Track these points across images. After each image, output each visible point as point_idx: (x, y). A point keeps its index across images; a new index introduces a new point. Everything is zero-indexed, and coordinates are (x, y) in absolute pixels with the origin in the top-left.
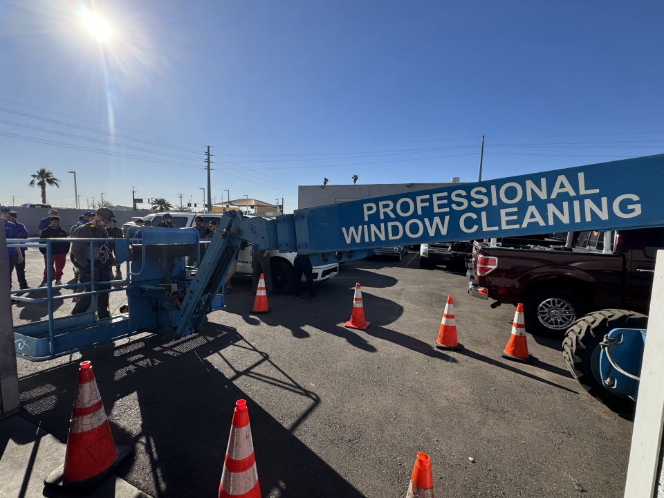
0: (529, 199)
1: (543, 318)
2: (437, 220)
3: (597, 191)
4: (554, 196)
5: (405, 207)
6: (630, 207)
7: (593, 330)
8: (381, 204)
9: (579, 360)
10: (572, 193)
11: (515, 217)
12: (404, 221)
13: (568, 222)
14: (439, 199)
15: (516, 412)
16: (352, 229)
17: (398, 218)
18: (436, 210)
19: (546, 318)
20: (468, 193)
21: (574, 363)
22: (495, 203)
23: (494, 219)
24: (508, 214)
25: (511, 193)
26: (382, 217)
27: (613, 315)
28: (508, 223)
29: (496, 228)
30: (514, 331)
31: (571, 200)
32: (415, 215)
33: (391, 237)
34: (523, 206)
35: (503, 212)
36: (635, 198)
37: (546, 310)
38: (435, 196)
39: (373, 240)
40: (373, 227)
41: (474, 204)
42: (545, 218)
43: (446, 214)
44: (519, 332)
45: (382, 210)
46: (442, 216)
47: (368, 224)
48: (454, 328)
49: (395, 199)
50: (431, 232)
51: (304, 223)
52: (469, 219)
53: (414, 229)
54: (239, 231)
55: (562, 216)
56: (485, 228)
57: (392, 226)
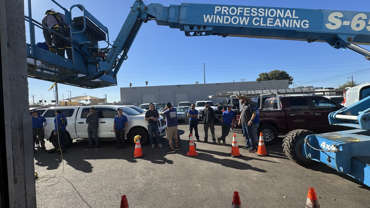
0: (278, 16)
2: (244, 18)
3: (298, 17)
5: (233, 11)
6: (306, 24)
8: (223, 8)
10: (291, 17)
11: (272, 22)
12: (231, 16)
13: (288, 26)
14: (247, 10)
16: (208, 16)
17: (229, 15)
18: (245, 14)
20: (258, 10)
22: (266, 15)
23: (265, 22)
24: (270, 20)
25: (272, 13)
26: (223, 13)
28: (270, 24)
29: (265, 25)
31: (290, 19)
32: (236, 15)
33: (225, 22)
34: (275, 18)
35: (269, 19)
36: (308, 22)
38: (245, 9)
39: (217, 22)
40: (218, 17)
41: (259, 14)
42: (281, 24)
45: (223, 11)
46: (247, 17)
47: (216, 15)
49: (229, 7)
50: (242, 23)
51: (185, 9)
52: (256, 20)
53: (235, 20)
54: (146, 9)
55: (287, 24)
56: (261, 24)
57: (226, 18)
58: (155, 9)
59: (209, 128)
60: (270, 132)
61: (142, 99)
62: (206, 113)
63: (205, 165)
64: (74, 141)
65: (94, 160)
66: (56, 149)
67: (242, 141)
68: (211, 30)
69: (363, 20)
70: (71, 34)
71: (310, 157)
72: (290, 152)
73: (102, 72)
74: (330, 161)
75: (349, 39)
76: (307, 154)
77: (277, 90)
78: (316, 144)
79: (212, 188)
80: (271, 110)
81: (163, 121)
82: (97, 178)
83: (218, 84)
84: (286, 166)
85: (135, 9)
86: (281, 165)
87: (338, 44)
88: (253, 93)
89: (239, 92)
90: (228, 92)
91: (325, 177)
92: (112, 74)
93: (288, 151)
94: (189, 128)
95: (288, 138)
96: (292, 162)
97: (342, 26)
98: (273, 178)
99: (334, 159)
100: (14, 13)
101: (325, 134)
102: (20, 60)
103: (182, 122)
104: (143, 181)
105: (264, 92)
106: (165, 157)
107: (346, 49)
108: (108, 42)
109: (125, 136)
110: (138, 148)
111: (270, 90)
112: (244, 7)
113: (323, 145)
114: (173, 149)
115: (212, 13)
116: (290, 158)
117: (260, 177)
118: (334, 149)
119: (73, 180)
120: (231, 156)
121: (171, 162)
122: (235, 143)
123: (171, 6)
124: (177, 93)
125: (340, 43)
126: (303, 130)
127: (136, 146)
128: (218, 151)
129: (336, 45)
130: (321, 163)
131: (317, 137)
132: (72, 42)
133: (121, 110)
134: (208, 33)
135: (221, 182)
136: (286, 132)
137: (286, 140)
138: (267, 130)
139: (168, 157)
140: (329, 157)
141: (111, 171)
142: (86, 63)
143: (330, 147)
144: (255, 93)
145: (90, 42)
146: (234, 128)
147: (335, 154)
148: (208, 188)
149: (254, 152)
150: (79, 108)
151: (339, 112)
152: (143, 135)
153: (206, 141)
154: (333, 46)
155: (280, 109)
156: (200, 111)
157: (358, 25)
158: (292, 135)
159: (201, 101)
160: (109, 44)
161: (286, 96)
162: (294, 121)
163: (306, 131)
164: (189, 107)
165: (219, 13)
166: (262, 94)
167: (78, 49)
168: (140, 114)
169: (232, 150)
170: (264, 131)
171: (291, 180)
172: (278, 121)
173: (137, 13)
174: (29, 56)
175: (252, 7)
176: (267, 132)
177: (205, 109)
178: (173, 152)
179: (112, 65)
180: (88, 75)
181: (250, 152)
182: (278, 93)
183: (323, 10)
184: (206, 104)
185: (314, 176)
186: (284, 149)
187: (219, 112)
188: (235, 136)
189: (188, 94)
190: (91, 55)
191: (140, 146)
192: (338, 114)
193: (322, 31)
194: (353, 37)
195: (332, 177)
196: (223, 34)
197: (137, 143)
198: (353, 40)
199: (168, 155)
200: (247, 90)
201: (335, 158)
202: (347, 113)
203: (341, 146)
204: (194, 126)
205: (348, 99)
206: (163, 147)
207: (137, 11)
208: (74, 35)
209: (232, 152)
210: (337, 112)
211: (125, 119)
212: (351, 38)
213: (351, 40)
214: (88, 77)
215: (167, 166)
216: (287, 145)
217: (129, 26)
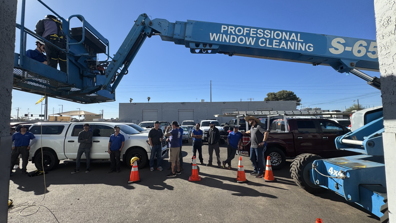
0: (283, 39)
2: (251, 39)
3: (302, 41)
4: (290, 39)
5: (239, 31)
6: (310, 48)
8: (230, 27)
10: (296, 40)
11: (278, 44)
12: (238, 36)
13: (293, 49)
14: (253, 31)
16: (215, 34)
17: (236, 35)
18: (251, 35)
20: (264, 31)
22: (272, 37)
23: (271, 43)
24: (276, 42)
25: (278, 35)
26: (229, 32)
28: (276, 45)
29: (271, 46)
31: (295, 42)
32: (243, 35)
33: (231, 42)
34: (281, 40)
35: (274, 41)
36: (312, 45)
38: (252, 29)
39: (223, 41)
40: (224, 36)
41: (265, 36)
42: (287, 47)
43: (255, 37)
45: (229, 30)
46: (253, 38)
47: (223, 34)
49: (236, 26)
50: (248, 43)
51: (191, 26)
52: (262, 41)
53: (241, 40)
54: (151, 23)
55: (292, 47)
56: (267, 46)
57: (233, 37)
58: (160, 24)
59: (214, 150)
60: (278, 156)
61: (142, 116)
62: (211, 133)
63: (207, 191)
64: (61, 162)
65: (83, 185)
66: (39, 171)
67: (249, 165)
68: (217, 49)
69: (364, 46)
70: (67, 45)
71: (318, 183)
72: (298, 178)
73: (99, 87)
74: (338, 188)
75: (351, 64)
76: (315, 181)
77: (284, 111)
78: (323, 169)
79: (215, 218)
80: (279, 132)
81: (164, 142)
82: (85, 207)
83: (225, 102)
84: (295, 194)
85: (139, 23)
86: (289, 192)
87: (342, 68)
88: (261, 114)
89: (246, 112)
90: (234, 112)
91: (334, 205)
92: (110, 89)
93: (296, 177)
94: (192, 150)
95: (296, 163)
96: (300, 188)
97: (345, 51)
98: (280, 206)
99: (341, 186)
100: (4, 20)
101: (332, 159)
102: (5, 72)
103: (186, 143)
104: (138, 210)
105: (271, 114)
106: (164, 182)
107: (349, 73)
108: (108, 55)
109: (121, 157)
110: (135, 172)
111: (277, 112)
112: (251, 28)
113: (331, 170)
114: (174, 173)
115: (218, 31)
116: (298, 184)
117: (267, 205)
118: (342, 175)
119: (56, 209)
120: (237, 182)
121: (171, 188)
122: (241, 167)
123: (177, 23)
124: (181, 110)
125: (344, 68)
126: (310, 154)
127: (133, 169)
128: (223, 176)
129: (340, 69)
130: (329, 190)
131: (325, 163)
132: (68, 53)
133: (119, 128)
134: (214, 51)
135: (225, 210)
136: (294, 156)
137: (293, 164)
138: (275, 154)
139: (168, 182)
140: (337, 184)
141: (102, 198)
142: (82, 76)
143: (337, 173)
144: (262, 113)
145: (87, 54)
146: (241, 150)
147: (343, 181)
148: (210, 218)
149: (261, 177)
150: (71, 124)
151: (345, 136)
152: (142, 157)
153: (210, 164)
154: (337, 70)
155: (288, 132)
156: (205, 131)
157: (359, 52)
158: (300, 159)
159: (207, 120)
160: (109, 57)
161: (294, 117)
162: (302, 144)
163: (313, 155)
164: (193, 127)
165: (226, 33)
166: (269, 115)
167: (74, 61)
168: (139, 133)
169: (238, 174)
170: (271, 155)
171: (299, 208)
172: (285, 143)
173: (141, 27)
174: (17, 67)
175: (258, 29)
176: (274, 156)
177: (210, 129)
178: (174, 176)
179: (111, 79)
180: (82, 90)
181: (257, 177)
182: (285, 114)
183: (327, 35)
184: (211, 124)
185: (322, 204)
186: (292, 175)
187: (225, 132)
188: (241, 160)
189: (193, 112)
190: (89, 68)
191: (137, 169)
192: (344, 138)
193: (326, 55)
194: (355, 63)
195: (341, 206)
196: (229, 53)
197: (134, 165)
198: (355, 64)
199: (168, 179)
200: (254, 110)
201: (343, 185)
202: (353, 138)
203: (348, 172)
204: (197, 147)
205: (353, 123)
206: (163, 170)
207: (142, 25)
208: (71, 47)
209: (238, 177)
210: (344, 136)
211: (122, 138)
212: (354, 64)
213: (354, 65)
214: (82, 91)
215: (166, 192)
216: (295, 170)
217: (131, 40)
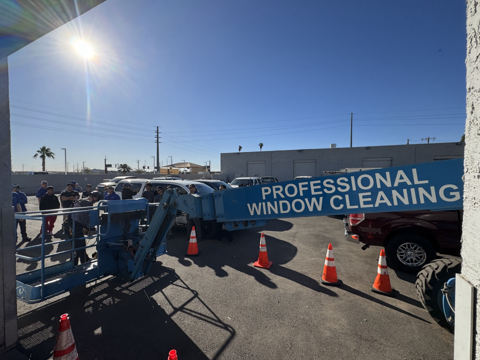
0: (379, 186)
1: (401, 257)
2: (314, 200)
3: (427, 182)
4: (396, 185)
5: (291, 190)
6: (452, 194)
7: (437, 275)
8: (274, 187)
9: (428, 298)
10: (409, 183)
11: (370, 199)
12: (290, 200)
13: (408, 203)
14: (315, 185)
15: (383, 341)
16: (254, 205)
17: (287, 198)
18: (313, 193)
19: (404, 258)
20: (335, 181)
21: (425, 300)
22: (354, 189)
23: (354, 200)
24: (364, 197)
25: (365, 182)
26: (275, 197)
27: (452, 263)
28: (365, 203)
29: (357, 207)
30: (379, 271)
31: (408, 188)
32: (298, 196)
33: (282, 212)
34: (374, 191)
35: (361, 195)
36: (455, 187)
37: (403, 252)
38: (312, 183)
39: (270, 213)
40: (269, 204)
41: (339, 189)
42: (391, 200)
43: (320, 195)
44: (383, 272)
45: (275, 192)
46: (317, 197)
47: (266, 201)
48: (334, 268)
49: (283, 184)
50: (310, 208)
52: (336, 200)
53: (298, 206)
54: (176, 204)
55: (403, 199)
56: (349, 207)
57: (283, 203)
112: (309, 180)
115: (258, 199)
165: (270, 198)
175: (322, 179)
176: (412, 249)
